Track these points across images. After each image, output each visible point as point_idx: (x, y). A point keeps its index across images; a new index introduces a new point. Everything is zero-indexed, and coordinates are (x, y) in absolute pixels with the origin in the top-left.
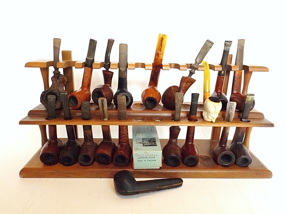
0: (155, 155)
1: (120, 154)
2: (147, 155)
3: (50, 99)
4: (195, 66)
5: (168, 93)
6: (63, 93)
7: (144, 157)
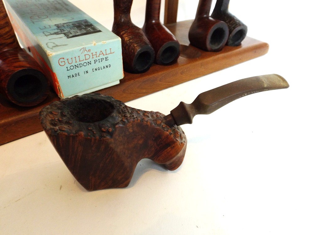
0: (108, 52)
2: (87, 57)
7: (82, 62)
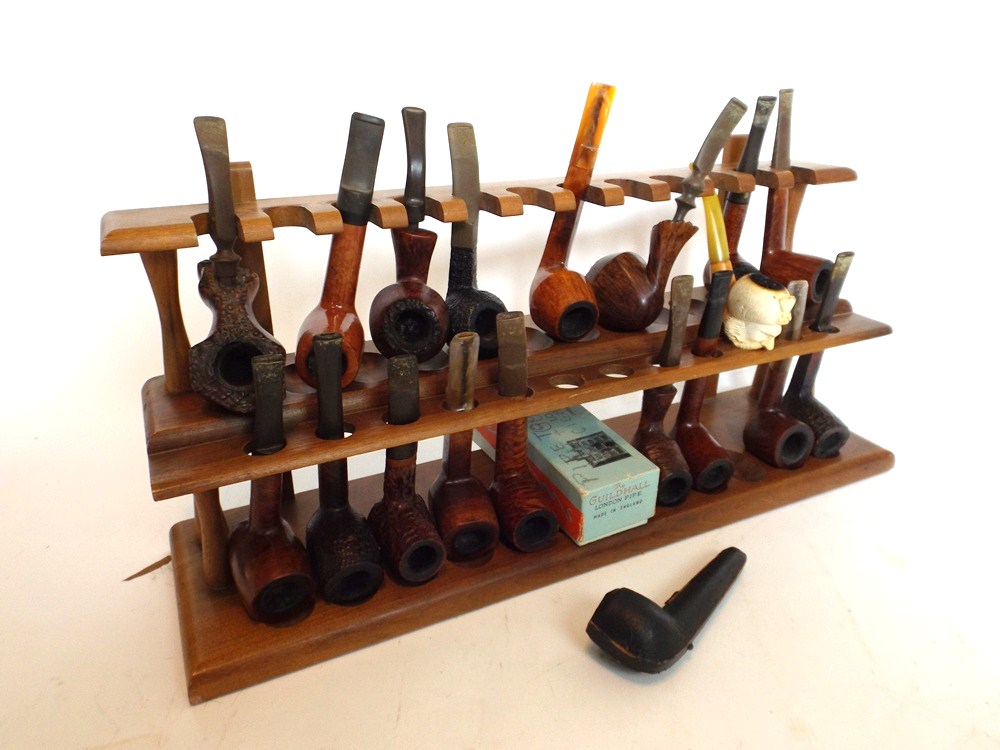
0: (643, 485)
1: (534, 510)
2: (619, 493)
3: (265, 370)
4: (695, 185)
5: (612, 280)
6: (326, 342)
7: (613, 500)
